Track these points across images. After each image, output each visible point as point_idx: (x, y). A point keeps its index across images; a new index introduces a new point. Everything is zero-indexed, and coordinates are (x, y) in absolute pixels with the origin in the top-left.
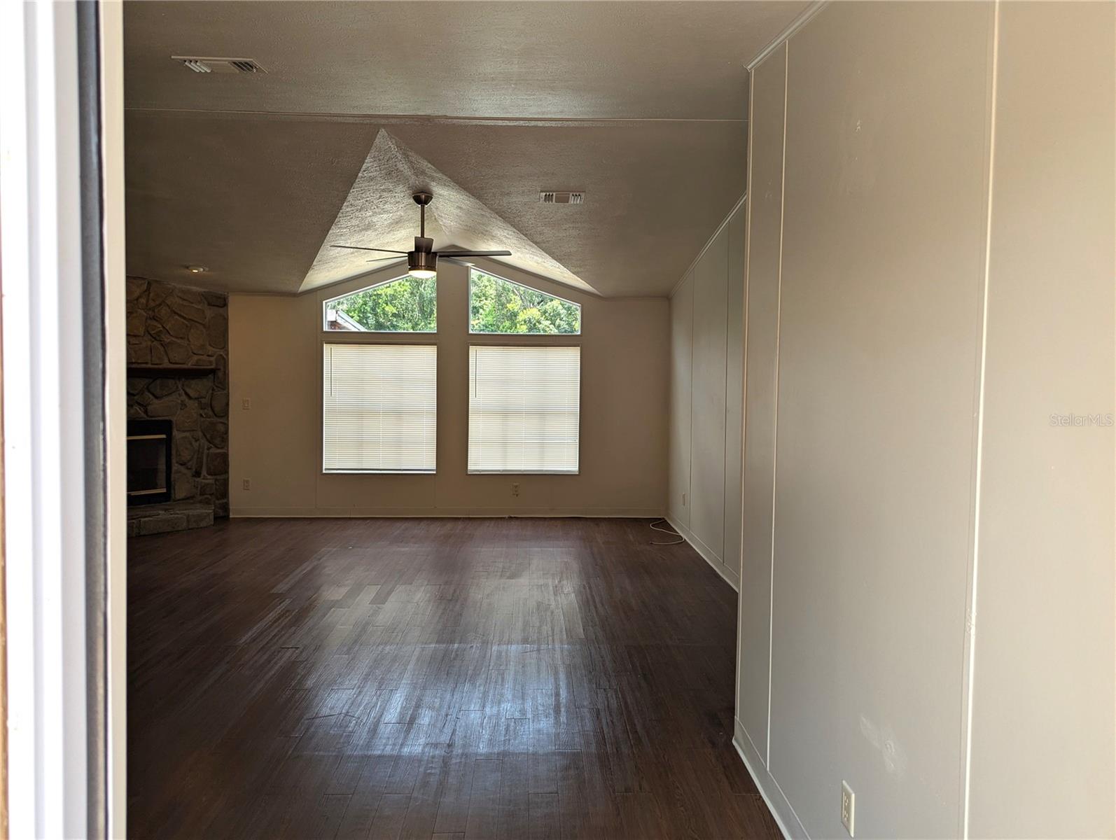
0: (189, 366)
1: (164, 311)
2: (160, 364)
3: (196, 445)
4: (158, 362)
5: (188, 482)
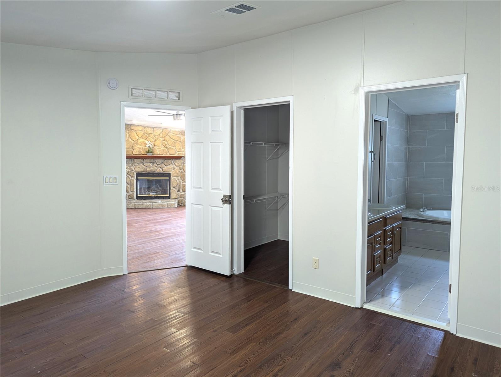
0: (176, 155)
1: (167, 138)
2: (167, 155)
3: (178, 181)
4: (165, 154)
5: (176, 193)
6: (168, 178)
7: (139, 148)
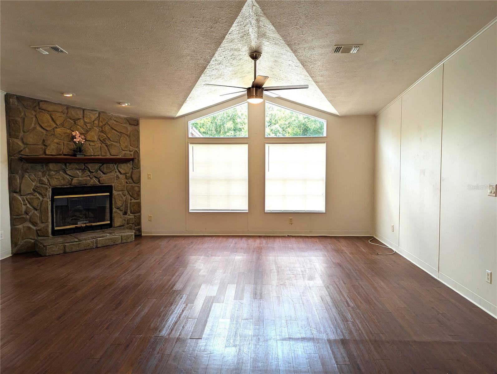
0: (120, 157)
1: (107, 128)
2: (106, 156)
3: (124, 198)
4: (104, 154)
5: (121, 218)
6: (108, 194)
7: (57, 144)
